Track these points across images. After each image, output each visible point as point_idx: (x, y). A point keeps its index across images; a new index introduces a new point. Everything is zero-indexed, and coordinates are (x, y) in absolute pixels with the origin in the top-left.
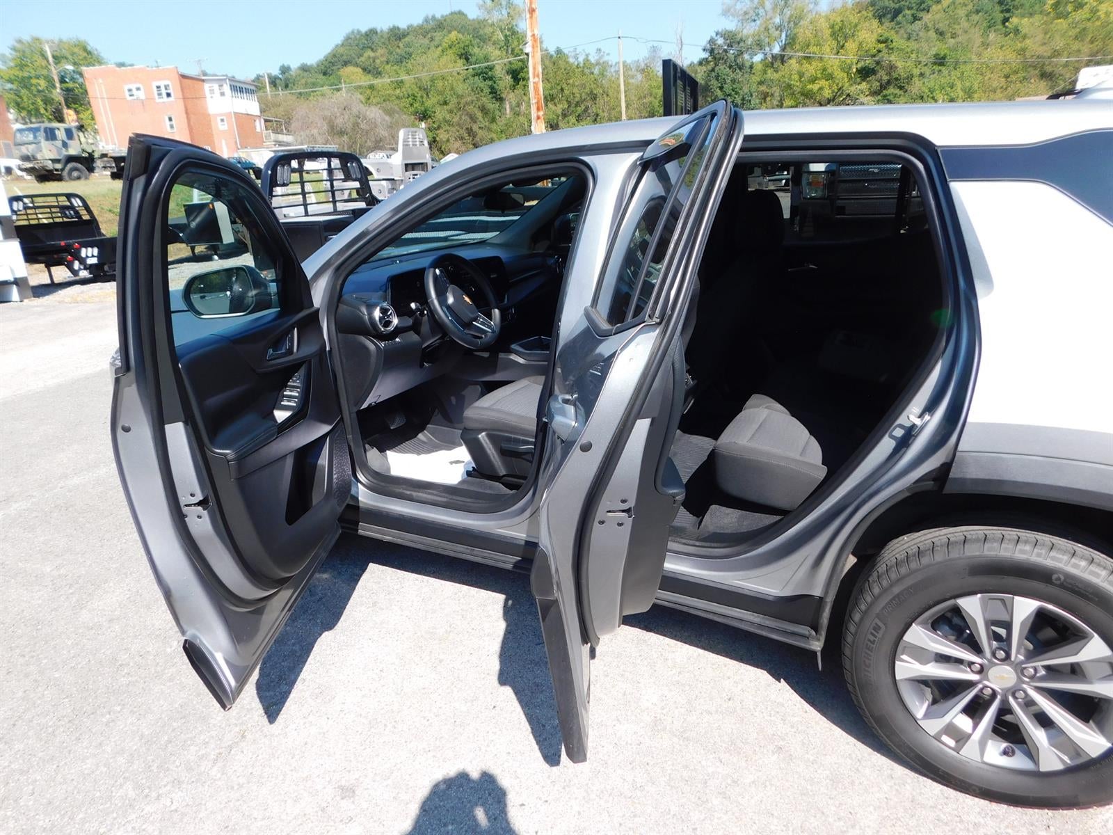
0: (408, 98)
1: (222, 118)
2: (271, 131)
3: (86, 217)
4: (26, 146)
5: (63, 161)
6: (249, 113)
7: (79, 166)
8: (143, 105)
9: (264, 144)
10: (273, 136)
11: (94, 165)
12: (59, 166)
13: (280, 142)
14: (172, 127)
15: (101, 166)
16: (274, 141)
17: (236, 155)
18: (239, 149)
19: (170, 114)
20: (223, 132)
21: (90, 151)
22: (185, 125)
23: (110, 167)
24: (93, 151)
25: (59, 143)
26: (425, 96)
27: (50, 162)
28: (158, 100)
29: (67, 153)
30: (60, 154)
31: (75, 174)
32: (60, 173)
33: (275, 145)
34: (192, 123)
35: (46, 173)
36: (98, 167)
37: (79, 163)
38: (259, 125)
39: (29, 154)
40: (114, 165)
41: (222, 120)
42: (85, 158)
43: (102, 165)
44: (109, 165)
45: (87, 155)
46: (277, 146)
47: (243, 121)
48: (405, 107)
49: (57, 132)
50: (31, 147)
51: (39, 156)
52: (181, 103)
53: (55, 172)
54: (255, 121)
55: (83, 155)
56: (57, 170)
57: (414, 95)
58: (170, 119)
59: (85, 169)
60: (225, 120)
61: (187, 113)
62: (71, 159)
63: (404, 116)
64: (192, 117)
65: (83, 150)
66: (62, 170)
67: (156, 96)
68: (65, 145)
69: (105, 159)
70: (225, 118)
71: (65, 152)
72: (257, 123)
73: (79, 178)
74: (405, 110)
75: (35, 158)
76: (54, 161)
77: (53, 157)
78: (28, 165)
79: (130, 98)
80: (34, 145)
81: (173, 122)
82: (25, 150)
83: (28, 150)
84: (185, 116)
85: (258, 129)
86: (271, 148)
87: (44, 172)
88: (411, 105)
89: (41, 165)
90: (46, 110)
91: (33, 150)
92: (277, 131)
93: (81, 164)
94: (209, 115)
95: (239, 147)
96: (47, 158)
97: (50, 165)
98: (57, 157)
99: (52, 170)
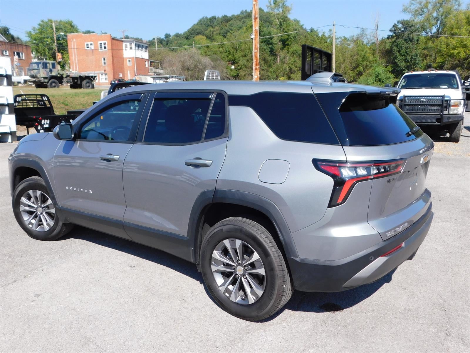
0: (226, 53)
1: (129, 59)
2: (153, 67)
3: (48, 106)
4: (34, 70)
5: (48, 79)
6: (143, 58)
7: (56, 81)
8: (93, 52)
9: (149, 73)
10: (154, 70)
11: (63, 81)
12: (46, 81)
13: (157, 73)
14: (105, 63)
15: (65, 81)
16: (154, 72)
17: (134, 79)
18: (136, 76)
19: (104, 57)
20: (129, 67)
21: (62, 74)
22: (111, 63)
23: (70, 82)
24: (63, 74)
25: (48, 70)
26: (235, 52)
27: (43, 78)
28: (100, 50)
29: (51, 75)
30: (47, 75)
31: (53, 85)
32: (46, 84)
33: (154, 74)
34: (114, 62)
35: (40, 84)
36: (64, 81)
37: (56, 80)
38: (148, 64)
39: (34, 74)
40: (72, 81)
41: (129, 61)
42: (59, 77)
43: (66, 81)
44: (69, 81)
45: (60, 76)
46: (155, 75)
47: (140, 61)
48: (224, 57)
49: (48, 65)
50: (36, 71)
51: (38, 76)
52: (110, 52)
53: (44, 83)
54: (146, 62)
55: (58, 76)
56: (45, 82)
57: (229, 51)
58: (104, 59)
59: (58, 82)
60: (131, 61)
61: (113, 56)
62: (52, 77)
63: (223, 62)
64: (115, 59)
65: (59, 74)
66: (48, 82)
67: (99, 48)
68: (51, 71)
69: (68, 78)
70: (131, 60)
71: (50, 74)
72: (147, 62)
73: (55, 87)
74: (224, 59)
75: (36, 77)
76: (45, 78)
77: (44, 76)
78: (33, 80)
79: (86, 48)
80: (37, 70)
81: (106, 61)
82: (33, 73)
83: (34, 73)
84: (111, 58)
85: (147, 66)
86: (152, 76)
87: (39, 83)
88: (228, 56)
89: (38, 80)
90: (49, 53)
91: (36, 73)
92: (155, 67)
93: (57, 80)
94: (123, 58)
95: (136, 74)
96: (42, 76)
97: (42, 80)
98: (46, 76)
99: (43, 83)
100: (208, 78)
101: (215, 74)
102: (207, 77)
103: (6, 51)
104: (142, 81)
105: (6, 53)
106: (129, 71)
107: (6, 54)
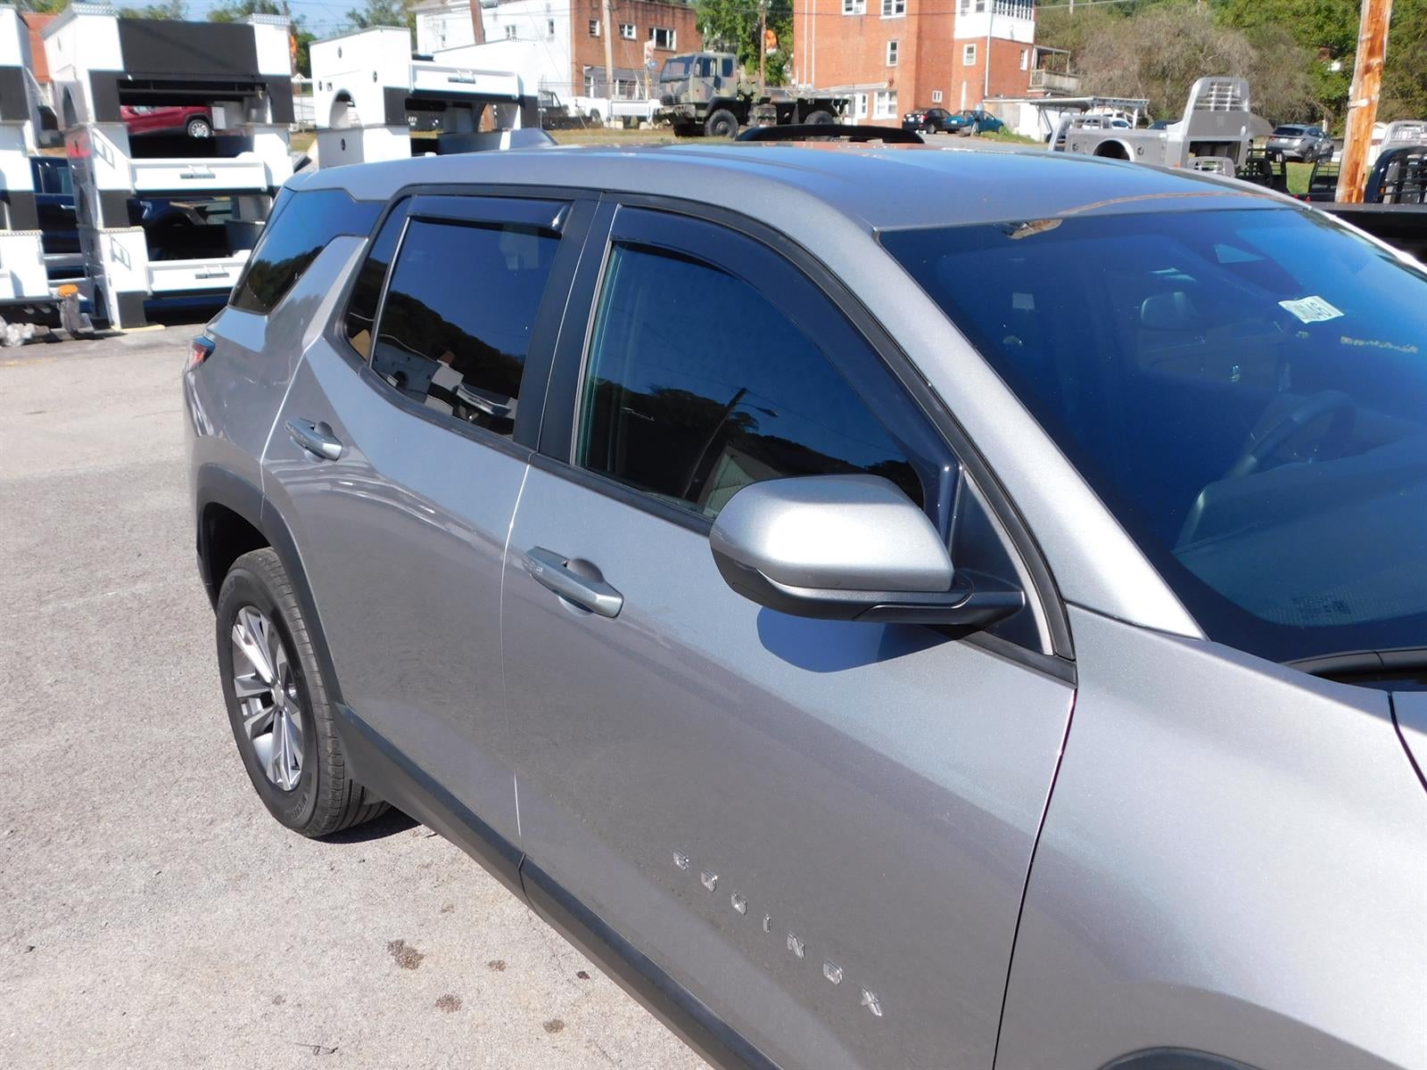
0: (1316, 14)
1: (971, 45)
2: (1044, 70)
4: (672, 83)
5: (710, 108)
6: (1016, 39)
7: (729, 114)
8: (861, 25)
9: (1029, 91)
10: (1045, 78)
11: (749, 114)
12: (703, 114)
13: (1055, 89)
14: (893, 58)
15: (757, 116)
16: (1044, 87)
17: (978, 108)
18: (985, 98)
19: (894, 38)
20: (969, 68)
21: (748, 93)
22: (913, 57)
23: (770, 118)
24: (752, 94)
25: (710, 81)
26: (1352, 10)
27: (694, 107)
28: (884, 17)
29: (716, 95)
30: (708, 99)
31: (721, 126)
32: (702, 123)
33: (1046, 93)
34: (923, 54)
36: (754, 117)
37: (731, 111)
38: (1027, 61)
39: (673, 95)
40: (775, 115)
41: (971, 50)
42: (740, 102)
43: (759, 115)
44: (767, 115)
45: (742, 99)
46: (1049, 94)
47: (1004, 50)
48: (1305, 32)
49: (712, 65)
50: (677, 85)
51: (683, 99)
52: (915, 20)
53: (697, 122)
54: (1023, 52)
55: (738, 99)
56: (700, 119)
57: (1329, 10)
58: (894, 47)
59: (735, 118)
60: (975, 50)
61: (919, 37)
62: (721, 104)
63: (1297, 49)
64: (927, 45)
65: (739, 92)
66: (707, 119)
67: (882, 11)
68: (718, 83)
69: (766, 105)
70: (975, 46)
71: (715, 94)
72: (1026, 53)
73: (724, 132)
74: (1304, 37)
75: (678, 101)
76: (699, 106)
77: (698, 100)
78: (669, 110)
79: (844, 13)
80: (681, 83)
81: (897, 52)
82: (670, 89)
83: (673, 90)
84: (915, 41)
85: (1024, 67)
86: (1036, 98)
87: (686, 122)
88: (1320, 28)
89: (682, 110)
90: (744, 30)
91: (678, 90)
92: (1056, 70)
93: (733, 112)
94: (952, 41)
95: (986, 94)
96: (692, 101)
97: (692, 111)
98: (704, 101)
99: (693, 120)
100: (1201, 108)
101: (1230, 93)
102: (1197, 101)
103: (630, 28)
104: (1001, 115)
105: (630, 33)
106: (964, 84)
107: (630, 37)
